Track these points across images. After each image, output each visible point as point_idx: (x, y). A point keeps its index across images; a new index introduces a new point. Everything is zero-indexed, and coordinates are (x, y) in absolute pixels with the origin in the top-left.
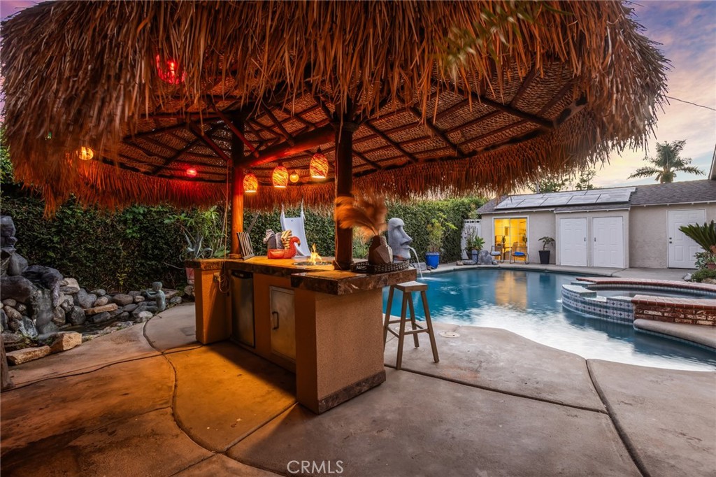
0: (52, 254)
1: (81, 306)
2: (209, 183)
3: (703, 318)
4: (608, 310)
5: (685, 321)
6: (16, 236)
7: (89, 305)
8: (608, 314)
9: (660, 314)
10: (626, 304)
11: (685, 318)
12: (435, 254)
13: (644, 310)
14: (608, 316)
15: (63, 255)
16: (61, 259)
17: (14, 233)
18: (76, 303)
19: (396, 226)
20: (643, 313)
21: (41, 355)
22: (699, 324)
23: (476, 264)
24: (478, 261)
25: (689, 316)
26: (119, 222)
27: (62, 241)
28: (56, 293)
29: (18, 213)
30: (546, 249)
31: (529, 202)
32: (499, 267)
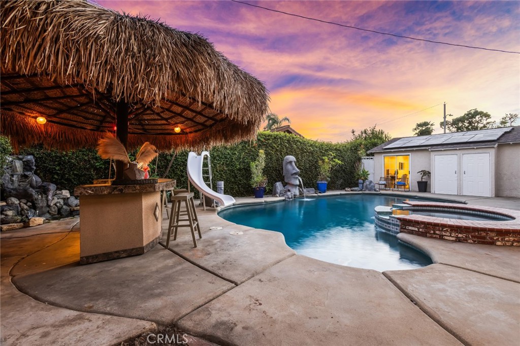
0: (56, 176)
1: (69, 206)
2: (133, 135)
3: (448, 234)
4: (390, 226)
5: (434, 236)
6: (35, 166)
7: (74, 205)
8: (390, 228)
9: (416, 229)
10: (396, 220)
11: (434, 233)
12: (323, 182)
13: (406, 226)
14: (389, 230)
15: (62, 178)
16: (61, 179)
17: (34, 164)
18: (66, 204)
19: (288, 161)
20: (405, 229)
21: (17, 228)
22: (444, 239)
23: (361, 190)
24: (363, 188)
25: (437, 232)
26: (93, 158)
27: (61, 169)
28: (50, 197)
29: (37, 154)
30: (423, 180)
31: (413, 143)
32: (380, 193)
